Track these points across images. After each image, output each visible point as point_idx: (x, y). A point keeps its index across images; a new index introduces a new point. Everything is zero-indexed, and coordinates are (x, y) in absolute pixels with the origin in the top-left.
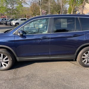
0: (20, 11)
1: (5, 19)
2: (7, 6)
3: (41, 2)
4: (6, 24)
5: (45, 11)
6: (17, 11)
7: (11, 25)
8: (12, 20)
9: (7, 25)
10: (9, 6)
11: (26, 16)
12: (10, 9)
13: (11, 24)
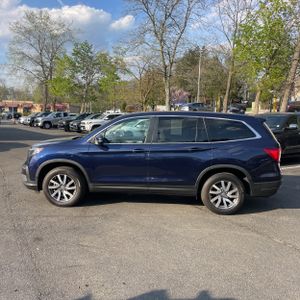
0: (109, 90)
1: (65, 115)
2: (73, 77)
3: (168, 68)
4: (67, 128)
5: (185, 93)
6: (100, 91)
7: (79, 131)
8: (83, 117)
9: (70, 131)
10: (80, 76)
11: (125, 105)
12: (80, 87)
13: (79, 128)
